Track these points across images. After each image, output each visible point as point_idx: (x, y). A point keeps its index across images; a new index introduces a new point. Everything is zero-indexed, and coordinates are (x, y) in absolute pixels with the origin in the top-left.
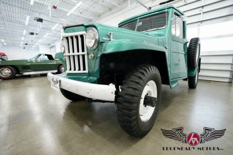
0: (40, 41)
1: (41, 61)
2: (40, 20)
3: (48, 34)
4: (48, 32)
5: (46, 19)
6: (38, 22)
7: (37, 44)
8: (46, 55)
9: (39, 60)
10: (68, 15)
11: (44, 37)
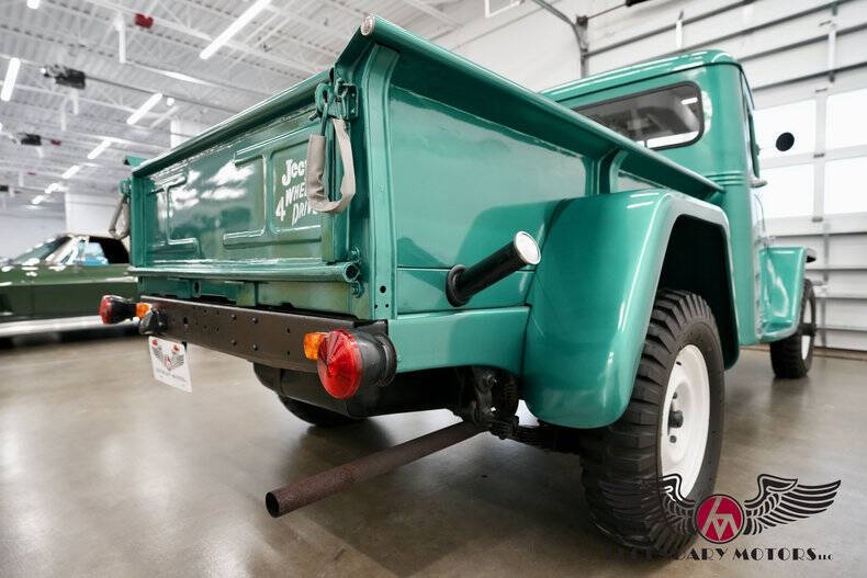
0: (71, 172)
1: (69, 271)
2: (75, 79)
3: (107, 141)
4: (107, 134)
5: (103, 76)
6: (65, 88)
7: (54, 187)
8: (93, 239)
9: (57, 262)
10: (205, 54)
11: (91, 156)
